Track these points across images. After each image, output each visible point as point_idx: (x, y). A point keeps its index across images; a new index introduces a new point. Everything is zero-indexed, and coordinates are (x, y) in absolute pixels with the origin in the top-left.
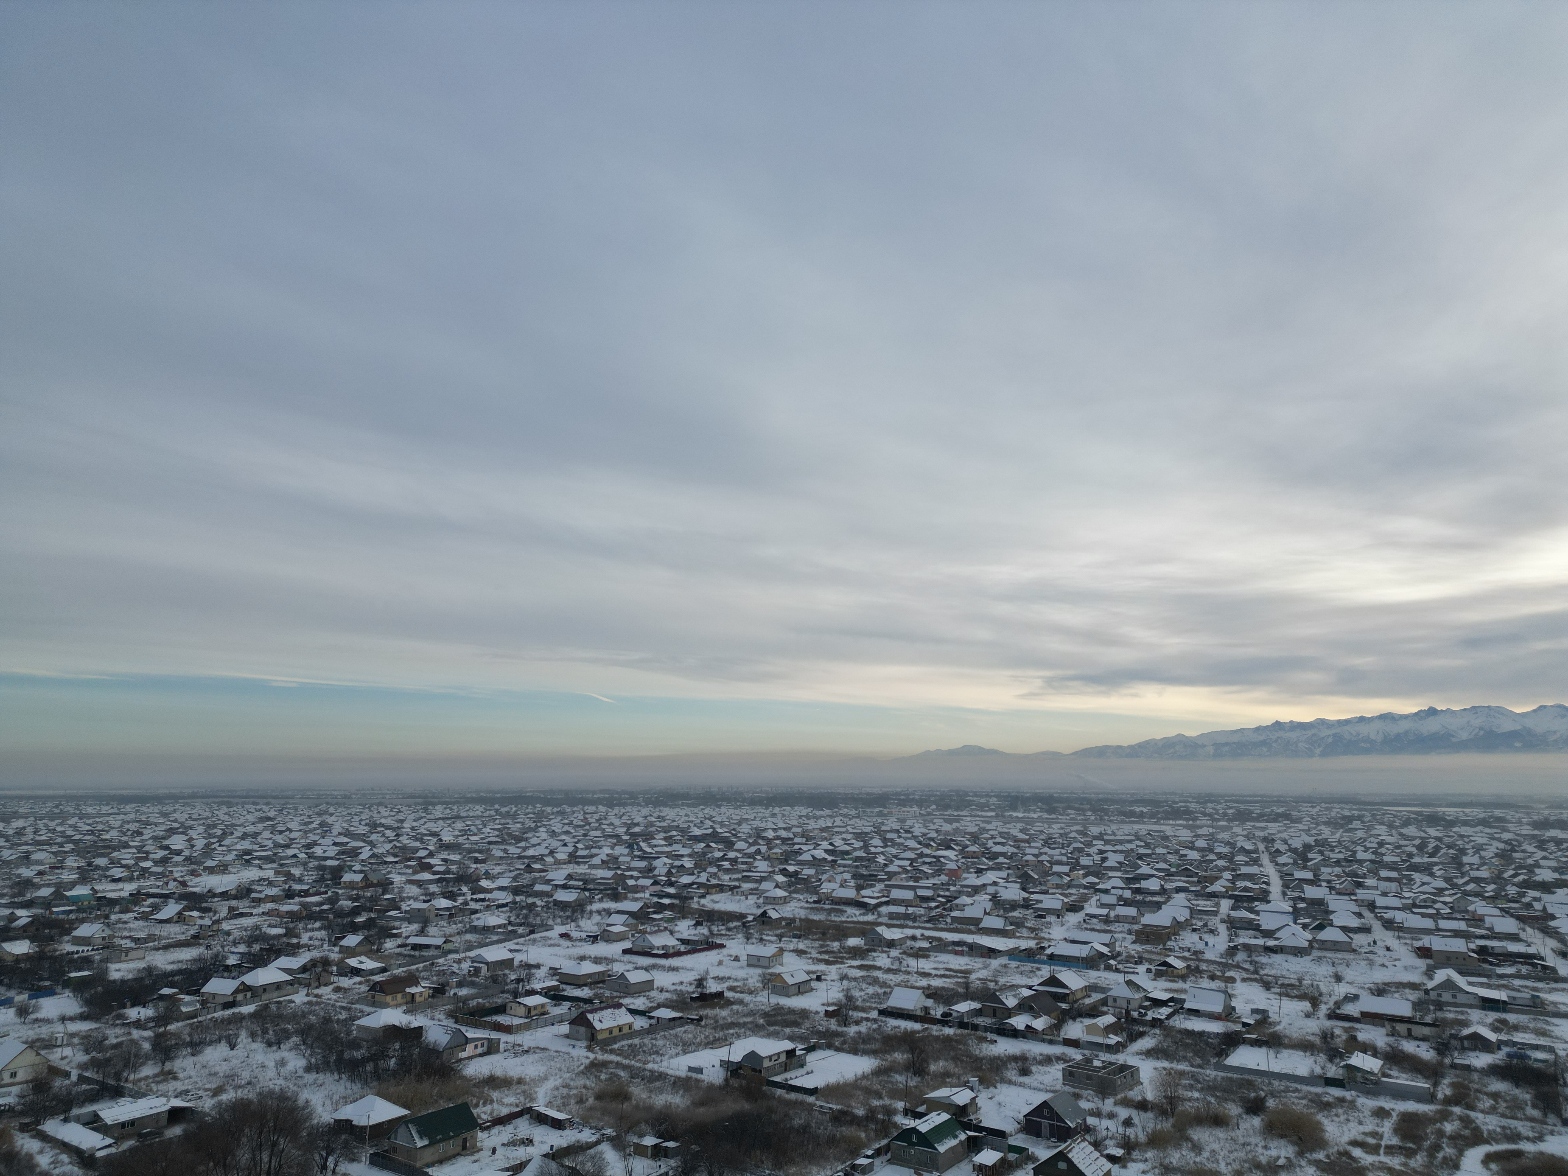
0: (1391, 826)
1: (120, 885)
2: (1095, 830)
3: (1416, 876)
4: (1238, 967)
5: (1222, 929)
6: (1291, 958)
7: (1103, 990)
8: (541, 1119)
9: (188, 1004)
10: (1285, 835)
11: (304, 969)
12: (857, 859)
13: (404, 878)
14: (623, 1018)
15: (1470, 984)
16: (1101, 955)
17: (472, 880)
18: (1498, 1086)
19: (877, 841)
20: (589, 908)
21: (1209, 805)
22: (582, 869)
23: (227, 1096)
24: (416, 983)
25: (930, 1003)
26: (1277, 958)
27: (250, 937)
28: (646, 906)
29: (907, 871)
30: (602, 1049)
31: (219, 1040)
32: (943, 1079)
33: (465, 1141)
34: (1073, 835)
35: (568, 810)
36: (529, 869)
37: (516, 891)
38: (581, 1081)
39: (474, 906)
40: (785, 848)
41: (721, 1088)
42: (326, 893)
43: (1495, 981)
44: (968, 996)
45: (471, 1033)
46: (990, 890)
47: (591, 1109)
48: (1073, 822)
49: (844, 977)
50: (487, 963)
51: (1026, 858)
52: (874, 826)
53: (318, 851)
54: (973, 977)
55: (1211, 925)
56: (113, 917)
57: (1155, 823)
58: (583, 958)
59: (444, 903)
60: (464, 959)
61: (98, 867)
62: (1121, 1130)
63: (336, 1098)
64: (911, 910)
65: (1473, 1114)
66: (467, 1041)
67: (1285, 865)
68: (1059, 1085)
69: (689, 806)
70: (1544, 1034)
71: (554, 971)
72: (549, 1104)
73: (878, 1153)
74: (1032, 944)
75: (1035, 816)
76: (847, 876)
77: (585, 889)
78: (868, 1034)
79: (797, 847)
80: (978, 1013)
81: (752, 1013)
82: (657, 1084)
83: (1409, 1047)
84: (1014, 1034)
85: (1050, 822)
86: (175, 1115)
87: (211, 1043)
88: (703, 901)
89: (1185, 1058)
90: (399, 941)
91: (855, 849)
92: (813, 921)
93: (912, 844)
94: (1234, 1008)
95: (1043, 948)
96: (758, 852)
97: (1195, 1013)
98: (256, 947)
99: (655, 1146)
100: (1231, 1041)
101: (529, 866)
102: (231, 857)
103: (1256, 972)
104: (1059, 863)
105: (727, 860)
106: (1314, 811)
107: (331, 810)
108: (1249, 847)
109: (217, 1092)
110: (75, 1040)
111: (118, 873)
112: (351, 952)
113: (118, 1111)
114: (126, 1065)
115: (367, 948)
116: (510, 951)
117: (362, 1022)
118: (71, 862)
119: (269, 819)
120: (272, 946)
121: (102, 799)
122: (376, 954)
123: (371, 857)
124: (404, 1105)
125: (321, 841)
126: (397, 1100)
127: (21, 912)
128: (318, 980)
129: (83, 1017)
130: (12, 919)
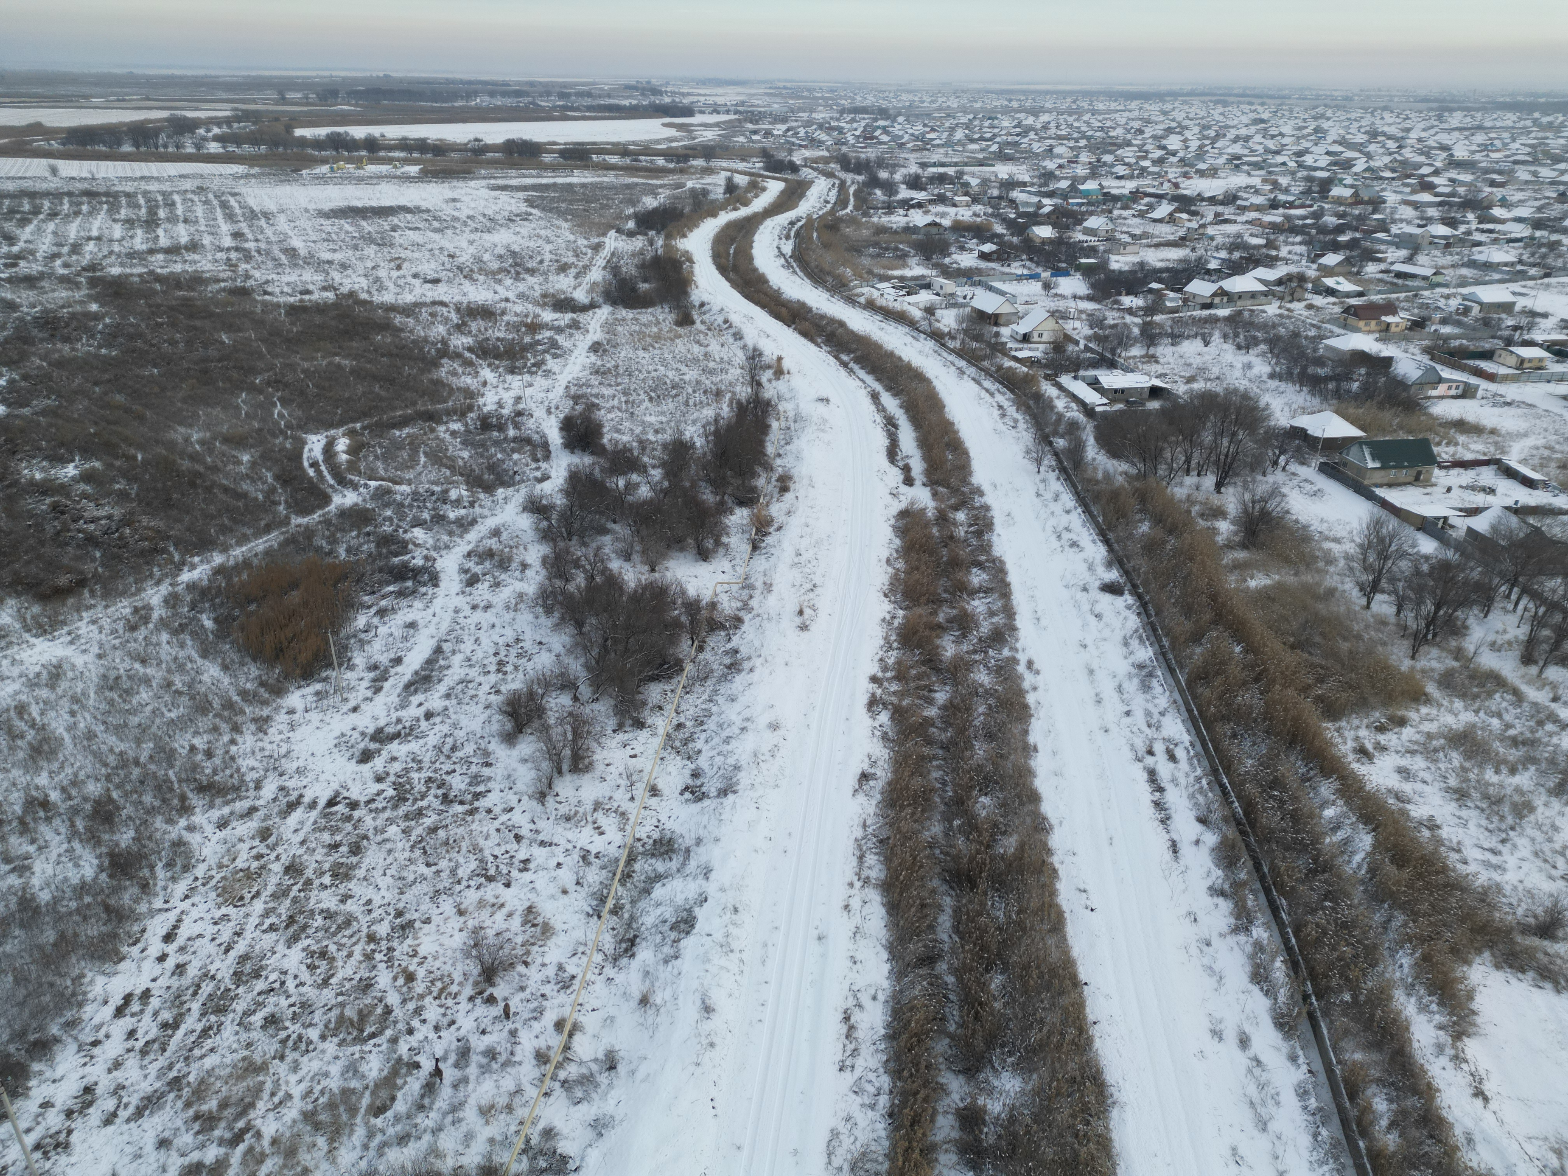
1: (1122, 183)
8: (1510, 473)
9: (1172, 300)
11: (1280, 282)
13: (1399, 197)
17: (1482, 206)
23: (1198, 386)
24: (1395, 313)
27: (1232, 244)
31: (1195, 336)
33: (1419, 473)
37: (1537, 224)
39: (1477, 237)
42: (1311, 206)
45: (1446, 373)
50: (1481, 304)
53: (1309, 160)
56: (1116, 213)
59: (1442, 230)
60: (1454, 295)
61: (1105, 164)
63: (1294, 406)
66: (1441, 380)
71: (1565, 324)
72: (1524, 461)
86: (1155, 392)
87: (1188, 337)
90: (1383, 266)
98: (1236, 255)
102: (1222, 160)
107: (1329, 113)
109: (1190, 380)
110: (1084, 316)
111: (1121, 170)
112: (1328, 271)
113: (1112, 379)
114: (1120, 344)
115: (1347, 269)
116: (1514, 293)
117: (1331, 342)
118: (1085, 157)
119: (1262, 121)
120: (1252, 255)
121: (1112, 95)
122: (1354, 276)
123: (1365, 170)
124: (1361, 428)
125: (1314, 149)
126: (1354, 422)
127: (1046, 201)
128: (1292, 294)
129: (1089, 298)
130: (1040, 206)
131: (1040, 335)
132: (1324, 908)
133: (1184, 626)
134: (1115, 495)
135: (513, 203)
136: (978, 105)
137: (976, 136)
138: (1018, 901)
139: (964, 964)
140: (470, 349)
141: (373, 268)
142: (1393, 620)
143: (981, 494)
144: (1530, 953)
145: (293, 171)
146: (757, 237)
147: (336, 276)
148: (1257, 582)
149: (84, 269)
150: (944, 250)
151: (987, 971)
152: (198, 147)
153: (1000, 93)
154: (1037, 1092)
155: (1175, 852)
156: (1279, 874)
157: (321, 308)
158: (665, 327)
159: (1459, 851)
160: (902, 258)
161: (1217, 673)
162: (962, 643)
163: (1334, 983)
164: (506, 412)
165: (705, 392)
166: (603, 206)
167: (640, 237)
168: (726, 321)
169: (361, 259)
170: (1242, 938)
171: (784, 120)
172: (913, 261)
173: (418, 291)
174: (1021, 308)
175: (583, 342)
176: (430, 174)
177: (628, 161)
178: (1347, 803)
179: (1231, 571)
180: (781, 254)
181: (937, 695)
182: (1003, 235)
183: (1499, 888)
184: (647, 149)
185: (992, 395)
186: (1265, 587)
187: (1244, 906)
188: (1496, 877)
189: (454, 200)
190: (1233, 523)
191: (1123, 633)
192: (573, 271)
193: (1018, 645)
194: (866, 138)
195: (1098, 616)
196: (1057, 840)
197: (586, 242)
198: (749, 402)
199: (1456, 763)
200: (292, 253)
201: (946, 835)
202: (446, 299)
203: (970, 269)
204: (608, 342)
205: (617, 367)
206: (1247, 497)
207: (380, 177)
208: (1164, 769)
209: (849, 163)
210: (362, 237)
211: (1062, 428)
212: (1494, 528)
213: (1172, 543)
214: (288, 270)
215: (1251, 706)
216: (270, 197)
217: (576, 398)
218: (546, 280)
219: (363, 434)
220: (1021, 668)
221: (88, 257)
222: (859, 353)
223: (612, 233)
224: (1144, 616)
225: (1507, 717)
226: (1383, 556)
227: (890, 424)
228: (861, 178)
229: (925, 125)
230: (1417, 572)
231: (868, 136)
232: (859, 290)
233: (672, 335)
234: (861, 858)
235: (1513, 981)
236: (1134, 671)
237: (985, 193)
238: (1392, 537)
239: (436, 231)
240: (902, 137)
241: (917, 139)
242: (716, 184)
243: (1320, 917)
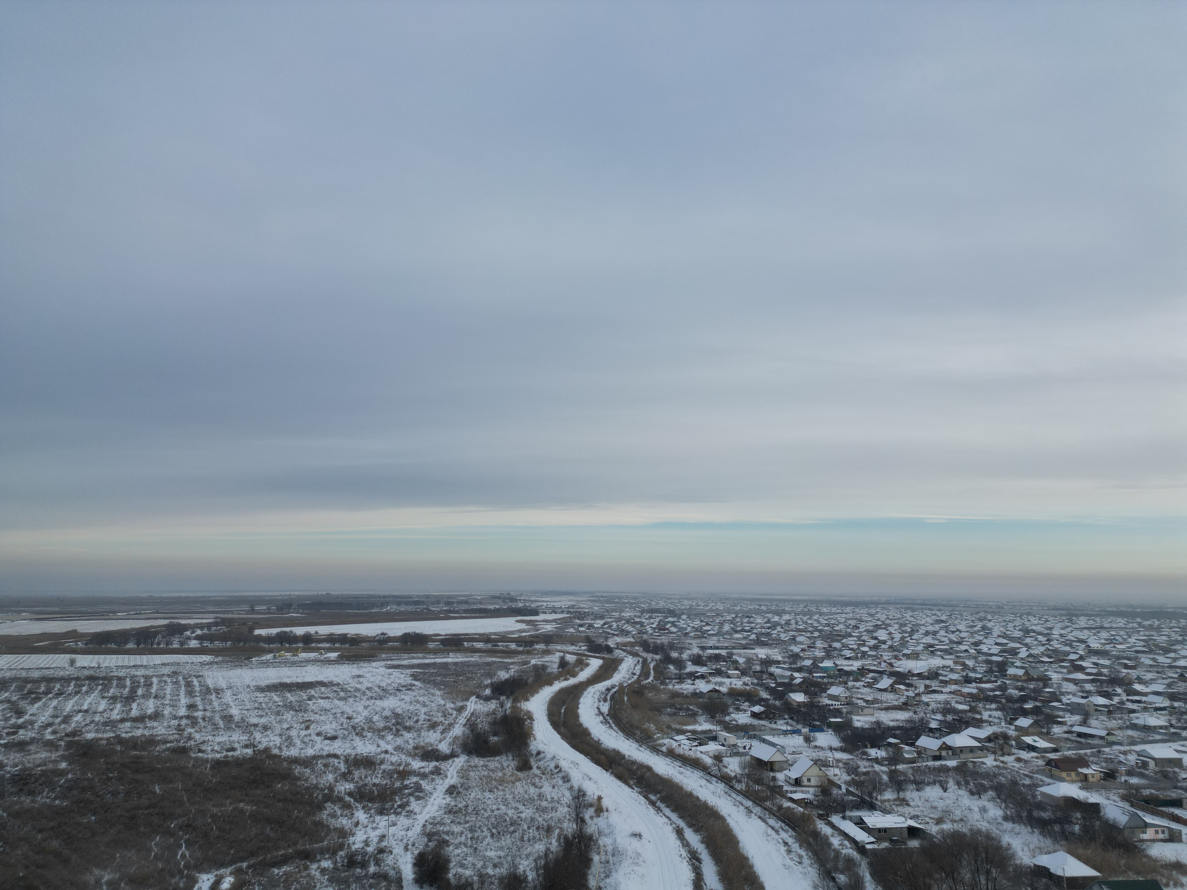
1: (851, 662)
9: (908, 752)
11: (989, 739)
13: (1060, 676)
17: (1124, 683)
23: (947, 826)
24: (1087, 766)
27: (944, 709)
31: (934, 783)
36: (1183, 678)
37: (1173, 697)
39: (1130, 706)
42: (996, 682)
45: (1149, 819)
50: (1154, 759)
53: (984, 648)
56: (850, 684)
59: (1101, 701)
60: (1130, 752)
61: (835, 649)
63: (1032, 846)
66: (1146, 825)
86: (913, 832)
87: (929, 784)
90: (1065, 728)
98: (950, 717)
101: (1182, 675)
102: (920, 648)
107: (989, 617)
109: (939, 821)
110: (841, 765)
111: (848, 653)
112: (1025, 731)
113: (875, 820)
114: (874, 788)
115: (1038, 730)
116: (1177, 751)
117: (1045, 790)
118: (819, 644)
119: (942, 621)
120: (961, 718)
121: (833, 603)
122: (1046, 735)
123: (1028, 656)
124: (1094, 867)
125: (985, 641)
126: (1087, 862)
127: (796, 675)
128: (1002, 749)
129: (842, 750)
130: (792, 678)
131: (809, 780)
135: (401, 677)
136: (738, 608)
137: (739, 629)
140: (350, 794)
141: (288, 729)
145: (246, 659)
146: (582, 700)
147: (258, 736)
149: (67, 735)
150: (725, 711)
152: (182, 643)
153: (753, 600)
157: (239, 762)
158: (508, 772)
160: (693, 717)
164: (370, 849)
165: (538, 828)
166: (468, 679)
167: (494, 701)
168: (557, 767)
169: (280, 722)
171: (602, 617)
172: (701, 719)
173: (318, 746)
174: (790, 757)
175: (442, 785)
176: (344, 659)
177: (489, 646)
180: (600, 713)
182: (767, 699)
184: (504, 638)
185: (777, 832)
189: (359, 676)
192: (440, 728)
194: (660, 629)
197: (452, 706)
198: (574, 838)
200: (228, 719)
202: (339, 752)
203: (746, 725)
204: (462, 785)
205: (467, 806)
207: (308, 661)
209: (649, 646)
210: (285, 706)
211: (841, 865)
214: (222, 732)
216: (224, 678)
217: (430, 836)
218: (419, 736)
219: (246, 873)
221: (73, 725)
222: (664, 794)
223: (473, 698)
227: (694, 858)
228: (658, 657)
229: (702, 621)
231: (661, 628)
232: (661, 741)
233: (513, 779)
237: (750, 668)
239: (341, 699)
240: (686, 629)
241: (697, 630)
242: (552, 661)
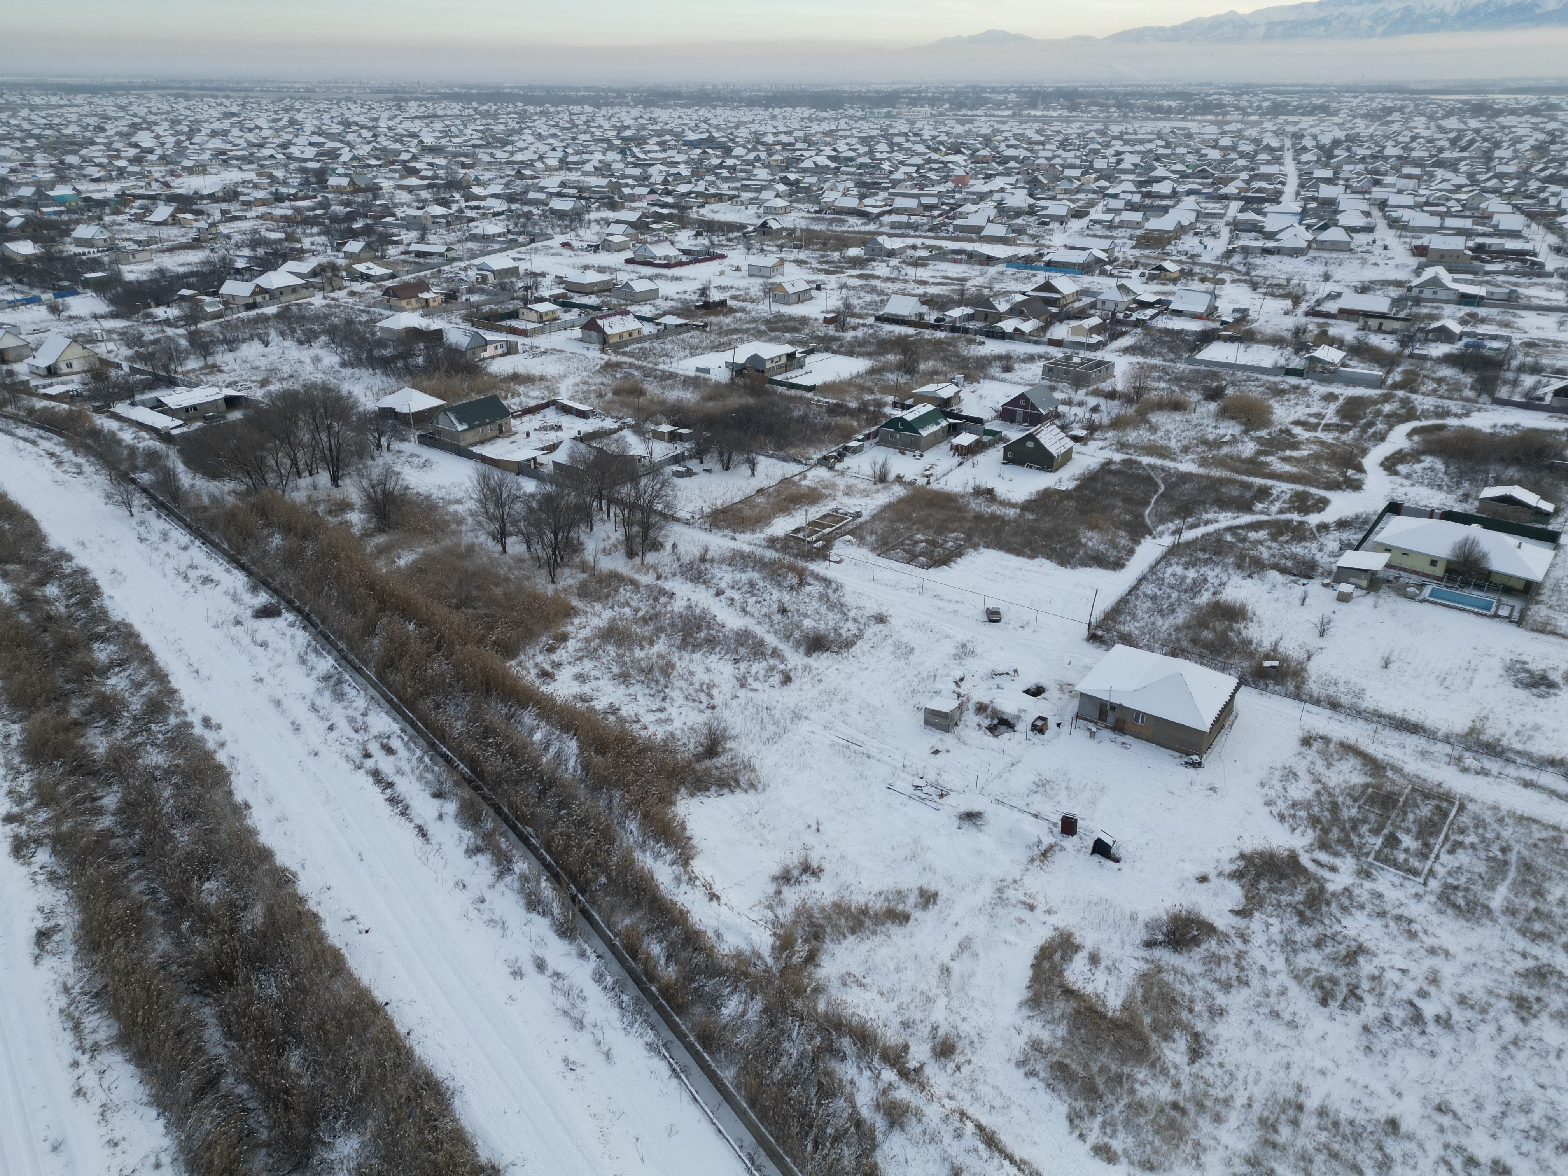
0: (1431, 117)
1: (102, 186)
2: (1115, 129)
3: (1440, 173)
4: (1231, 268)
5: (1225, 232)
6: (1286, 259)
7: (1093, 294)
8: (566, 410)
9: (211, 304)
10: (1316, 130)
11: (314, 273)
12: (861, 166)
13: (392, 183)
14: (630, 324)
15: (1455, 281)
16: (1098, 261)
17: (462, 186)
18: (1446, 372)
19: (883, 146)
20: (586, 217)
21: (1245, 97)
22: (575, 176)
23: (275, 387)
24: (428, 290)
25: (925, 309)
26: (1272, 260)
27: (252, 241)
28: (644, 216)
29: (912, 178)
30: (615, 351)
31: (251, 338)
32: (932, 376)
33: (501, 426)
34: (1091, 135)
35: (552, 110)
36: (519, 175)
37: (510, 199)
38: (599, 379)
39: (469, 213)
40: (786, 154)
41: (726, 385)
42: (315, 197)
43: (1480, 278)
44: (962, 302)
45: (489, 336)
46: (997, 196)
47: (610, 402)
48: (1095, 120)
49: (843, 286)
50: (493, 271)
51: (1037, 162)
52: (881, 129)
53: (295, 151)
54: (969, 284)
55: (1214, 228)
56: (108, 219)
57: (1182, 120)
58: (586, 267)
59: (439, 210)
60: (470, 267)
61: (71, 166)
62: (1088, 415)
63: (375, 389)
64: (913, 219)
65: (1413, 396)
66: (487, 343)
67: (1307, 163)
68: (1038, 380)
69: (682, 106)
70: (1507, 325)
71: (560, 280)
72: (572, 398)
73: (868, 437)
74: (1031, 251)
75: (1055, 114)
76: (850, 184)
77: (580, 198)
78: (864, 339)
79: (798, 153)
80: (970, 318)
81: (754, 320)
82: (669, 382)
83: (1375, 340)
84: (1003, 336)
85: (1068, 121)
86: (231, 402)
87: (244, 341)
88: (702, 211)
89: (1159, 354)
90: (402, 248)
91: (860, 155)
92: (814, 231)
93: (920, 148)
94: (1216, 308)
95: (1042, 255)
96: (758, 159)
97: (1179, 313)
98: (260, 251)
99: (671, 433)
100: (1207, 338)
101: (519, 172)
102: (206, 156)
103: (1248, 273)
104: (1072, 166)
105: (725, 167)
106: (1355, 102)
107: (297, 105)
108: (1275, 143)
109: (264, 383)
110: (115, 336)
111: (95, 172)
112: (355, 258)
113: (178, 398)
114: (171, 359)
115: (371, 254)
116: (514, 259)
117: (384, 324)
118: (41, 159)
119: (234, 115)
120: (276, 250)
121: (47, 88)
122: (381, 260)
123: (352, 159)
124: (440, 397)
125: (295, 141)
126: (432, 392)
127: (10, 212)
128: (331, 284)
129: (113, 315)
131: (69, 365)
132: (561, 818)
133: (353, 624)
134: (231, 517)
138: (287, 965)
139: (252, 1063)
142: (527, 556)
143: (69, 558)
144: (707, 772)
148: (405, 560)
151: (280, 1055)
154: (376, 1137)
155: (424, 835)
156: (518, 808)
159: (638, 721)
161: (401, 656)
162: (112, 731)
163: (590, 874)
170: (508, 879)
174: (30, 339)
178: (548, 722)
179: (378, 558)
181: (105, 801)
183: (673, 735)
185: (34, 443)
186: (414, 562)
187: (500, 851)
188: (669, 728)
190: (362, 511)
191: (296, 653)
193: (184, 708)
195: (263, 645)
196: (305, 886)
199: (613, 654)
201: (178, 945)
206: (365, 483)
208: (386, 764)
211: (140, 461)
212: (571, 457)
213: (310, 548)
215: (442, 674)
220: (198, 730)
224: (311, 628)
225: (633, 604)
226: (500, 504)
230: (531, 510)
234: (77, 1028)
235: (705, 800)
236: (321, 685)
238: (501, 485)
243: (562, 827)
